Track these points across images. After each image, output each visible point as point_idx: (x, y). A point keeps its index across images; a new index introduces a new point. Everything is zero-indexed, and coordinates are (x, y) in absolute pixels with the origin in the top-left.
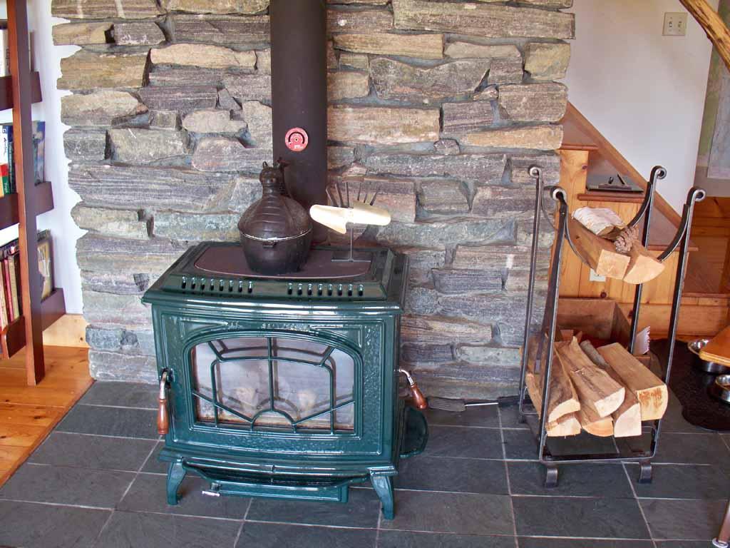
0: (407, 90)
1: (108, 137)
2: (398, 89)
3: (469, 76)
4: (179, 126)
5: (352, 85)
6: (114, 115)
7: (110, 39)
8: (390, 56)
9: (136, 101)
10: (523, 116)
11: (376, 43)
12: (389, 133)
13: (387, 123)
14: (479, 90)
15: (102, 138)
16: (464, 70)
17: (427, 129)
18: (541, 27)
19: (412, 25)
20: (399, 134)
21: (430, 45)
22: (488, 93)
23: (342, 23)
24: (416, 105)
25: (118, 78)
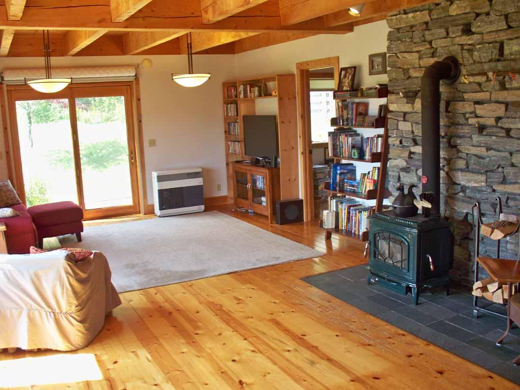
0: (476, 167)
1: (399, 175)
2: (474, 166)
3: (494, 163)
4: (416, 173)
5: (461, 164)
6: (400, 167)
7: (401, 142)
8: (472, 154)
9: (405, 163)
10: (512, 179)
11: (468, 149)
12: (470, 182)
13: (470, 178)
14: (498, 168)
15: (398, 174)
16: (494, 161)
17: (482, 182)
18: (516, 145)
19: (477, 144)
20: (473, 182)
21: (482, 151)
22: (500, 169)
23: (459, 142)
24: (479, 173)
25: (402, 155)
